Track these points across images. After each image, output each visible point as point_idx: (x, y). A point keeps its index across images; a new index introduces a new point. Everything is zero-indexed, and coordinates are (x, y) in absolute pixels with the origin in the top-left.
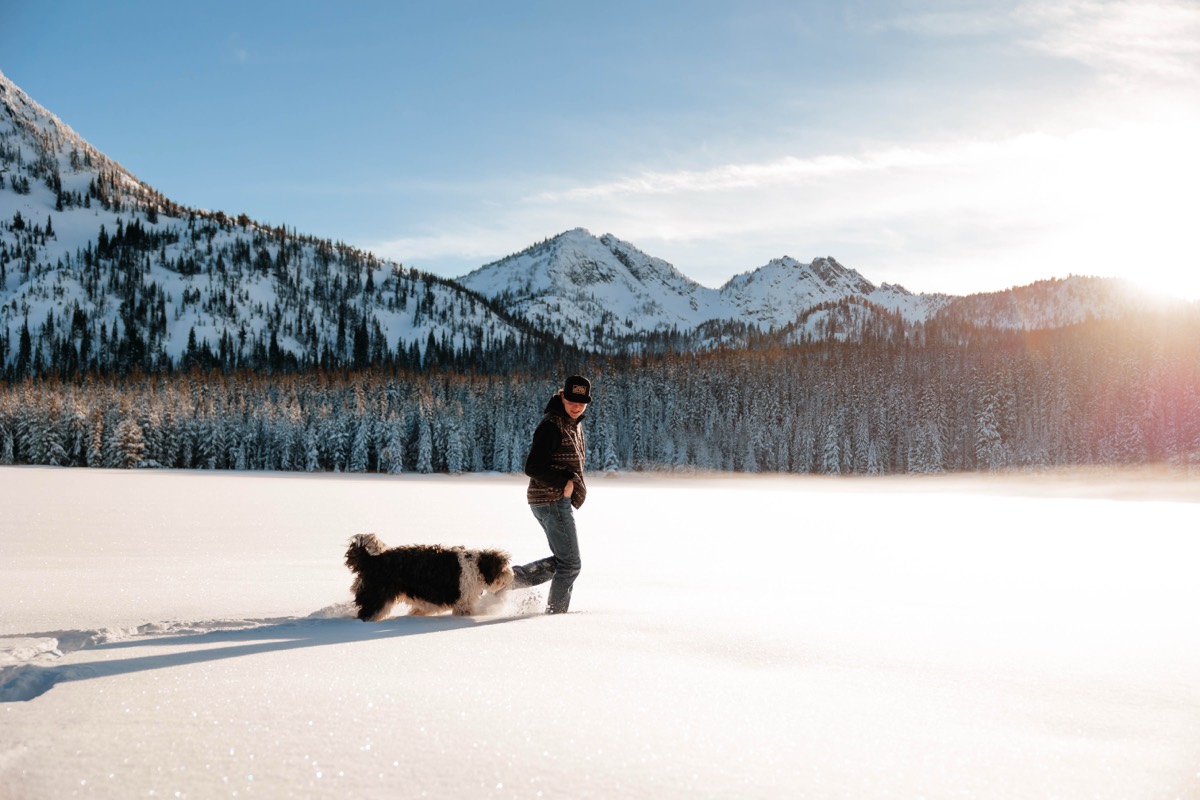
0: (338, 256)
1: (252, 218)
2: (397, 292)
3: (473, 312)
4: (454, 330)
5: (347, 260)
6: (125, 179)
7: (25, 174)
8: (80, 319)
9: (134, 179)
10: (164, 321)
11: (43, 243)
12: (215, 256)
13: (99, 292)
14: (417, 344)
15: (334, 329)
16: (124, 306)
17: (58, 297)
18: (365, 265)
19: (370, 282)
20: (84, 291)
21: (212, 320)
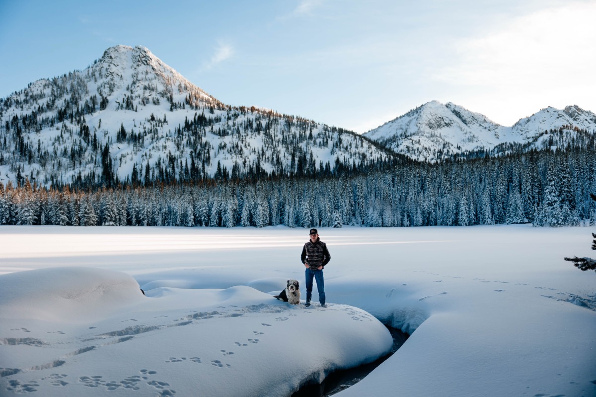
0: (296, 123)
1: (256, 107)
2: (323, 139)
3: (362, 146)
4: (351, 155)
5: (300, 124)
6: (202, 95)
7: (158, 96)
8: (172, 159)
9: (207, 94)
10: (209, 158)
11: (162, 126)
12: (236, 127)
13: (182, 147)
14: (329, 163)
15: (290, 158)
16: (192, 152)
17: (164, 150)
18: (310, 126)
19: (311, 135)
20: (176, 146)
21: (231, 156)
